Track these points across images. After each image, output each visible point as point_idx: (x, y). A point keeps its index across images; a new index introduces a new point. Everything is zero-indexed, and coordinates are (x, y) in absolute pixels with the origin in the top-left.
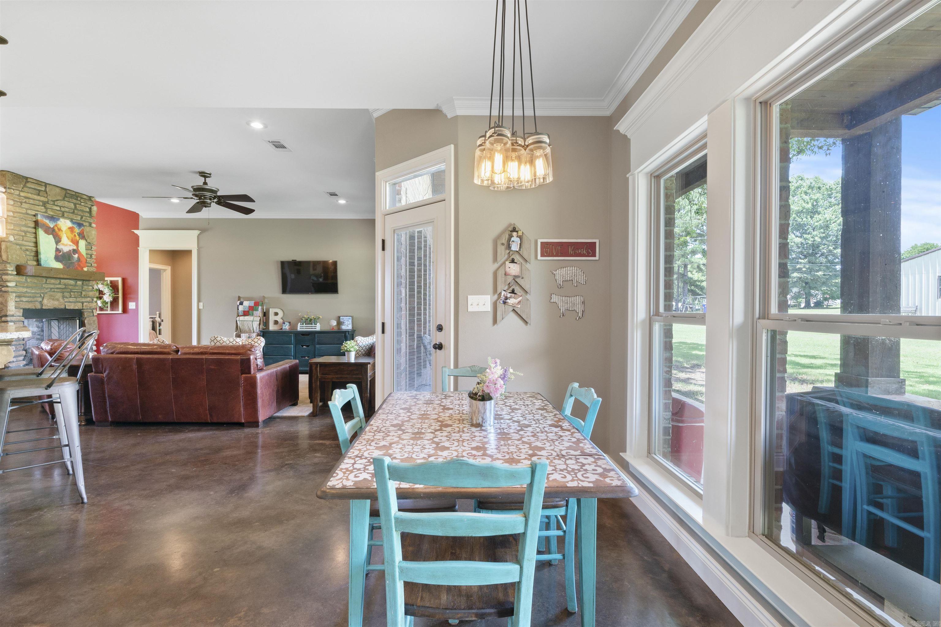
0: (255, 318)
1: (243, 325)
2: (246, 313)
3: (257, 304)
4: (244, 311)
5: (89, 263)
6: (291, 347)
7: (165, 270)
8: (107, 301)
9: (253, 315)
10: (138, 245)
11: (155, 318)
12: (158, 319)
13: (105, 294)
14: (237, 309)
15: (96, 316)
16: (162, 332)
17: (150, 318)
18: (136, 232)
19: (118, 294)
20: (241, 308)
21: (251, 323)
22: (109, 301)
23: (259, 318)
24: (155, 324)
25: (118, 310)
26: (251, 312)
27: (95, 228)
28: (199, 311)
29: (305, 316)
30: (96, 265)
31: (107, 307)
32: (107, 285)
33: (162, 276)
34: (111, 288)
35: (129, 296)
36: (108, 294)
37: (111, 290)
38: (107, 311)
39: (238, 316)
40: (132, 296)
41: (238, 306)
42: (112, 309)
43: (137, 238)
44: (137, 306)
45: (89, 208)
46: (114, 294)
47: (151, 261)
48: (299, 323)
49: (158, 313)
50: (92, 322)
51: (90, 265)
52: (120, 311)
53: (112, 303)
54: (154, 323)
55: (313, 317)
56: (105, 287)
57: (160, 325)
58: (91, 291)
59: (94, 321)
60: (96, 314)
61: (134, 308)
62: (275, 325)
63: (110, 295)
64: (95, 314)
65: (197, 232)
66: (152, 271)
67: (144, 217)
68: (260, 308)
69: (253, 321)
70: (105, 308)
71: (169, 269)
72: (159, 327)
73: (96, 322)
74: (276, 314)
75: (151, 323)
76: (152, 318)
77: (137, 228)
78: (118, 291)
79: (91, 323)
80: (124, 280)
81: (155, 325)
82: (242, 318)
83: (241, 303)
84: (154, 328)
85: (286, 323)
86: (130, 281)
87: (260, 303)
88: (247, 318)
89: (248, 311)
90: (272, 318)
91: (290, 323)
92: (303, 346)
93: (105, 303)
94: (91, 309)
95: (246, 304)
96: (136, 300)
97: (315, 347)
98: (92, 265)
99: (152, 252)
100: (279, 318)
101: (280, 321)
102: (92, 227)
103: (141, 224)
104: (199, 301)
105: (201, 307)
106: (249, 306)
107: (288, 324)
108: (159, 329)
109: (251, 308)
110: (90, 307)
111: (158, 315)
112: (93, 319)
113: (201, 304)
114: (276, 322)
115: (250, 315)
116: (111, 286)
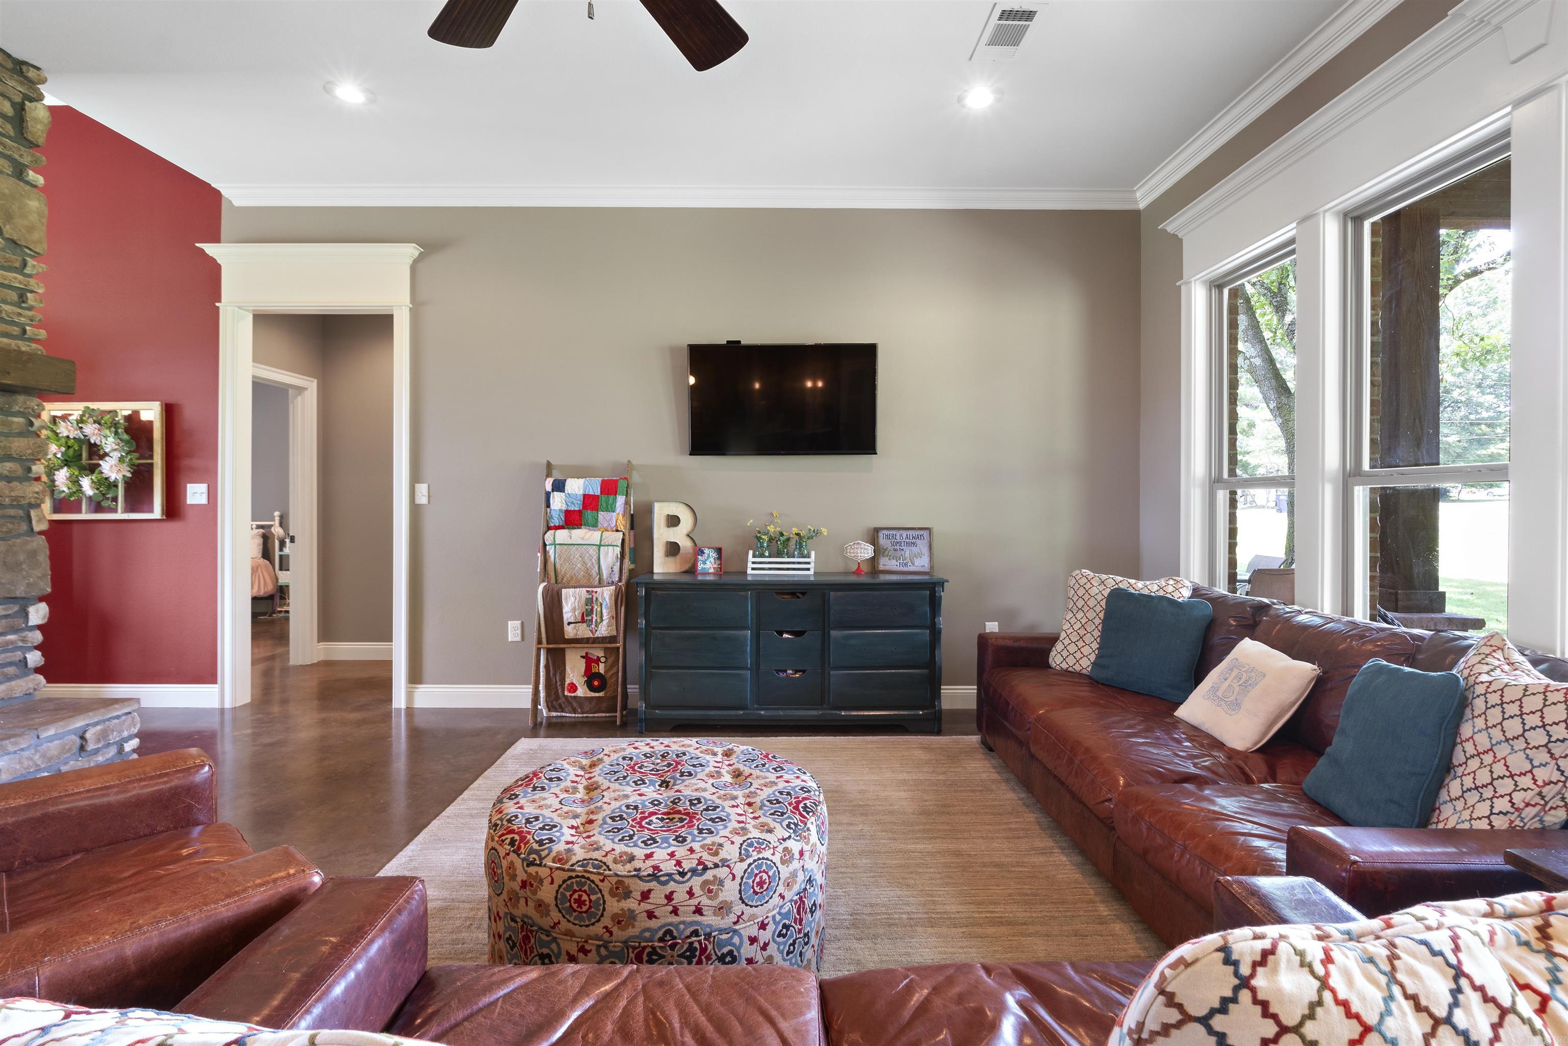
0: (606, 534)
1: (568, 560)
2: (572, 520)
3: (609, 488)
4: (568, 513)
5: (13, 323)
6: (746, 636)
7: (300, 390)
8: (112, 479)
9: (594, 525)
10: (217, 295)
11: (271, 526)
12: (277, 531)
13: (106, 454)
14: (543, 505)
15: (40, 533)
16: (292, 564)
17: (258, 527)
18: (210, 249)
19: (151, 457)
20: (558, 502)
21: (592, 551)
22: (120, 477)
23: (620, 535)
24: (270, 541)
25: (151, 511)
26: (589, 514)
27: (42, 190)
28: (415, 510)
29: (771, 529)
30: (42, 334)
31: (115, 499)
32: (115, 425)
33: (291, 406)
34: (126, 437)
35: (186, 462)
36: (116, 455)
37: (127, 442)
38: (115, 511)
39: (549, 528)
40: (195, 462)
41: (548, 495)
42: (132, 506)
43: (213, 270)
44: (212, 494)
45: (13, 104)
46: (136, 455)
47: (258, 358)
48: (751, 553)
49: (277, 514)
50: (22, 557)
51: (16, 330)
52: (157, 512)
53: (130, 485)
54: (266, 539)
55: (795, 530)
56: (107, 432)
57: (282, 544)
58: (21, 434)
59: (33, 554)
60: (44, 526)
61: (203, 500)
62: (671, 559)
63: (121, 460)
64: (38, 527)
65: (410, 251)
66: (261, 389)
67: (237, 203)
68: (620, 500)
69: (599, 546)
70: (105, 504)
71: (311, 386)
72: (281, 550)
73: (44, 558)
74: (673, 521)
75: (260, 541)
76: (262, 527)
77: (215, 237)
78: (151, 448)
79: (18, 564)
80: (170, 412)
81: (269, 545)
82: (562, 536)
83: (559, 486)
84: (267, 553)
85: (706, 551)
86: (189, 414)
87: (622, 485)
88: (579, 535)
89: (580, 511)
90: (662, 535)
91: (719, 551)
92: (780, 633)
93: (106, 485)
94: (20, 507)
95: (576, 487)
96: (209, 476)
97: (825, 639)
98: (25, 331)
99: (262, 320)
100: (679, 535)
101: (685, 544)
102: (28, 183)
103: (226, 225)
104: (415, 477)
105: (422, 499)
106: (586, 496)
107: (713, 554)
108: (281, 556)
109: (590, 502)
110: (16, 498)
111: (277, 519)
112: (29, 547)
113: (422, 489)
114: (673, 549)
115: (587, 525)
116: (127, 431)
